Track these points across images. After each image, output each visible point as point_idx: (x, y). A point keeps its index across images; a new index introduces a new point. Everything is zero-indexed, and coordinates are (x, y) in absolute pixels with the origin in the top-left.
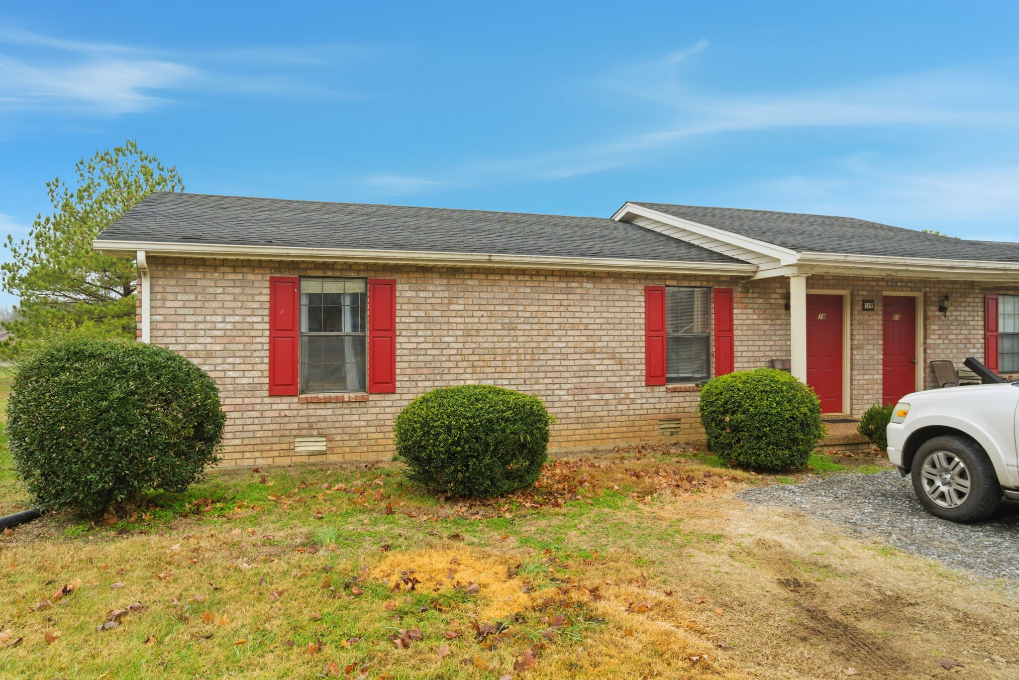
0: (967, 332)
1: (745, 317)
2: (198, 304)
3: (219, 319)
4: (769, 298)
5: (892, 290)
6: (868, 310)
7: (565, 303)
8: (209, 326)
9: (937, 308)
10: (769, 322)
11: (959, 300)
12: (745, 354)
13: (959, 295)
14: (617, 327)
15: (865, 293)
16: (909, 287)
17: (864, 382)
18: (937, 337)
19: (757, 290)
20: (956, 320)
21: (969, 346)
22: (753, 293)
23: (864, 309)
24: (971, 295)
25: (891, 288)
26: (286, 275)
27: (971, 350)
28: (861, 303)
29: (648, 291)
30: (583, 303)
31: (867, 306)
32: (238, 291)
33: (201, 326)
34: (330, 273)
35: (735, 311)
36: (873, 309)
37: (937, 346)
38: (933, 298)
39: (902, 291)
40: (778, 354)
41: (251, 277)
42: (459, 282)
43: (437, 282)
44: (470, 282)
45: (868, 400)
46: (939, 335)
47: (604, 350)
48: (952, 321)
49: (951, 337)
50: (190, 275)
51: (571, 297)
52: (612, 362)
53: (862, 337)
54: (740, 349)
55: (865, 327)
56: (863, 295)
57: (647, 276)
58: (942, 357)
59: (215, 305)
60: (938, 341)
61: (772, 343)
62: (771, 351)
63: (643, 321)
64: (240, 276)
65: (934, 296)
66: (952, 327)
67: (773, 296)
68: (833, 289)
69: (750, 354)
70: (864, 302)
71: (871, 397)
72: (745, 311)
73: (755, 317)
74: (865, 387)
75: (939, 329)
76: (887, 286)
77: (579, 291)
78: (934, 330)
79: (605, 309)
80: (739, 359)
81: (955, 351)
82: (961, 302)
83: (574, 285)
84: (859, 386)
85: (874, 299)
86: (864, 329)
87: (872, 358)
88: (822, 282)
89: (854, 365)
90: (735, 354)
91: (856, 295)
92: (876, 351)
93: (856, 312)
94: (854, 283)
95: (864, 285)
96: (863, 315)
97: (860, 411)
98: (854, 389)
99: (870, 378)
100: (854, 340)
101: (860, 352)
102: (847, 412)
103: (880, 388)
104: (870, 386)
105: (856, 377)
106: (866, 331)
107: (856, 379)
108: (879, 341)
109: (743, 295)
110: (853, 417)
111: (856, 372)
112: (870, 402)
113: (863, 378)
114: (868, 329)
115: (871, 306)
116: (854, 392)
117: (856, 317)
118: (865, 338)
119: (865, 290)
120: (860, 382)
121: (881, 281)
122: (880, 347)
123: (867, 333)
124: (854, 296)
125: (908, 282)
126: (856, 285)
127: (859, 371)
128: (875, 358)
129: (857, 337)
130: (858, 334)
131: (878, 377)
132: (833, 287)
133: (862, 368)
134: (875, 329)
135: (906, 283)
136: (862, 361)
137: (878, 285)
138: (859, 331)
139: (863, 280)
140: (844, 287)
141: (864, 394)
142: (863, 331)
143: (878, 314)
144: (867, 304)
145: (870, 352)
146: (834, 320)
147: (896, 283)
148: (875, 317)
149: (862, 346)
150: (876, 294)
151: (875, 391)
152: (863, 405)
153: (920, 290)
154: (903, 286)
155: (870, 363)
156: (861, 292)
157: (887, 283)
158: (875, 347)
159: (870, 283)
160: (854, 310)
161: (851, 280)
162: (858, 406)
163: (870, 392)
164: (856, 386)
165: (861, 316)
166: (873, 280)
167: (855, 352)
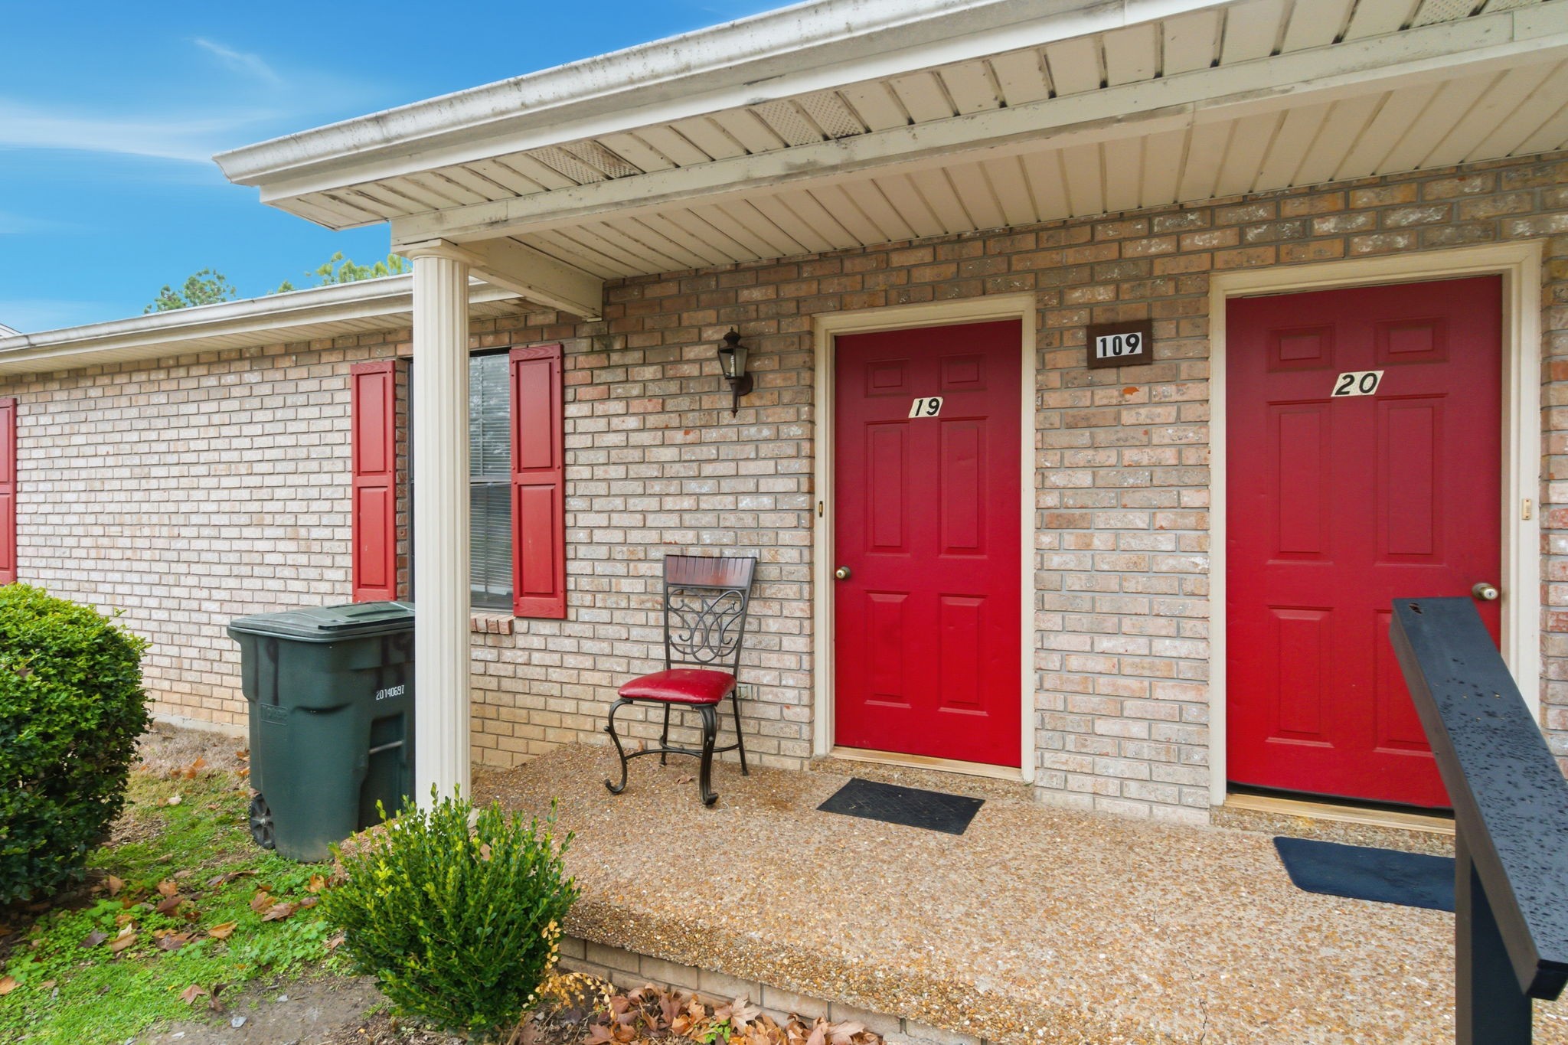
1: (601, 424)
4: (681, 361)
5: (1278, 262)
6: (1122, 361)
7: (219, 419)
10: (679, 437)
12: (598, 535)
14: (302, 467)
15: (1104, 294)
16: (1399, 229)
17: (1101, 664)
19: (635, 341)
22: (626, 349)
23: (1095, 363)
25: (1269, 253)
28: (1081, 334)
31: (1105, 346)
35: (571, 410)
36: (1147, 358)
39: (1347, 254)
40: (706, 537)
45: (1120, 737)
47: (279, 520)
51: (227, 405)
52: (292, 546)
53: (1084, 479)
54: (584, 519)
55: (1102, 435)
56: (1091, 306)
57: (358, 341)
61: (687, 503)
62: (682, 527)
67: (691, 353)
69: (617, 536)
70: (1095, 330)
71: (1138, 729)
72: (599, 408)
73: (632, 423)
74: (1103, 684)
80: (582, 551)
83: (232, 379)
84: (1066, 675)
85: (1156, 314)
86: (1094, 447)
87: (1143, 566)
88: (879, 281)
89: (1040, 589)
90: (571, 536)
91: (1053, 309)
92: (1171, 535)
93: (1054, 379)
94: (1043, 260)
95: (1099, 263)
96: (1090, 385)
97: (1074, 781)
98: (1040, 688)
99: (1131, 648)
100: (1041, 488)
101: (1070, 538)
102: (1028, 770)
103: (1190, 696)
104: (1133, 683)
105: (1053, 642)
106: (1108, 452)
107: (1053, 646)
108: (1184, 492)
109: (594, 361)
110: (1033, 798)
111: (1054, 621)
112: (1131, 748)
113: (1088, 648)
114: (1119, 446)
115: (1134, 346)
116: (1045, 700)
117: (1052, 399)
118: (1099, 483)
119: (1105, 283)
120: (1074, 663)
121: (1201, 230)
122: (1191, 521)
123: (1113, 460)
124: (1041, 313)
125: (1394, 208)
126: (1051, 269)
127: (1068, 616)
128: (1164, 568)
129: (1055, 479)
130: (1061, 466)
131: (1184, 648)
132: (936, 293)
133: (1087, 606)
134: (1167, 441)
135: (1381, 212)
136: (1083, 576)
137: (1179, 252)
138: (1068, 453)
139: (1092, 241)
140: (989, 285)
141: (1095, 715)
142: (1091, 452)
143: (1184, 375)
144: (1110, 339)
145: (1129, 541)
146: (984, 418)
147: (1306, 221)
148: (1170, 390)
149: (1082, 516)
150: (1171, 291)
151: (1163, 710)
152: (1090, 759)
153: (1493, 232)
154: (1359, 233)
155: (1130, 586)
156: (1077, 294)
157: (1242, 235)
158: (1162, 519)
159: (1132, 250)
160: (1042, 368)
161: (1027, 252)
162: (1064, 756)
163: (1131, 707)
164: (1052, 675)
165: (1079, 393)
166: (1150, 235)
167: (1047, 539)
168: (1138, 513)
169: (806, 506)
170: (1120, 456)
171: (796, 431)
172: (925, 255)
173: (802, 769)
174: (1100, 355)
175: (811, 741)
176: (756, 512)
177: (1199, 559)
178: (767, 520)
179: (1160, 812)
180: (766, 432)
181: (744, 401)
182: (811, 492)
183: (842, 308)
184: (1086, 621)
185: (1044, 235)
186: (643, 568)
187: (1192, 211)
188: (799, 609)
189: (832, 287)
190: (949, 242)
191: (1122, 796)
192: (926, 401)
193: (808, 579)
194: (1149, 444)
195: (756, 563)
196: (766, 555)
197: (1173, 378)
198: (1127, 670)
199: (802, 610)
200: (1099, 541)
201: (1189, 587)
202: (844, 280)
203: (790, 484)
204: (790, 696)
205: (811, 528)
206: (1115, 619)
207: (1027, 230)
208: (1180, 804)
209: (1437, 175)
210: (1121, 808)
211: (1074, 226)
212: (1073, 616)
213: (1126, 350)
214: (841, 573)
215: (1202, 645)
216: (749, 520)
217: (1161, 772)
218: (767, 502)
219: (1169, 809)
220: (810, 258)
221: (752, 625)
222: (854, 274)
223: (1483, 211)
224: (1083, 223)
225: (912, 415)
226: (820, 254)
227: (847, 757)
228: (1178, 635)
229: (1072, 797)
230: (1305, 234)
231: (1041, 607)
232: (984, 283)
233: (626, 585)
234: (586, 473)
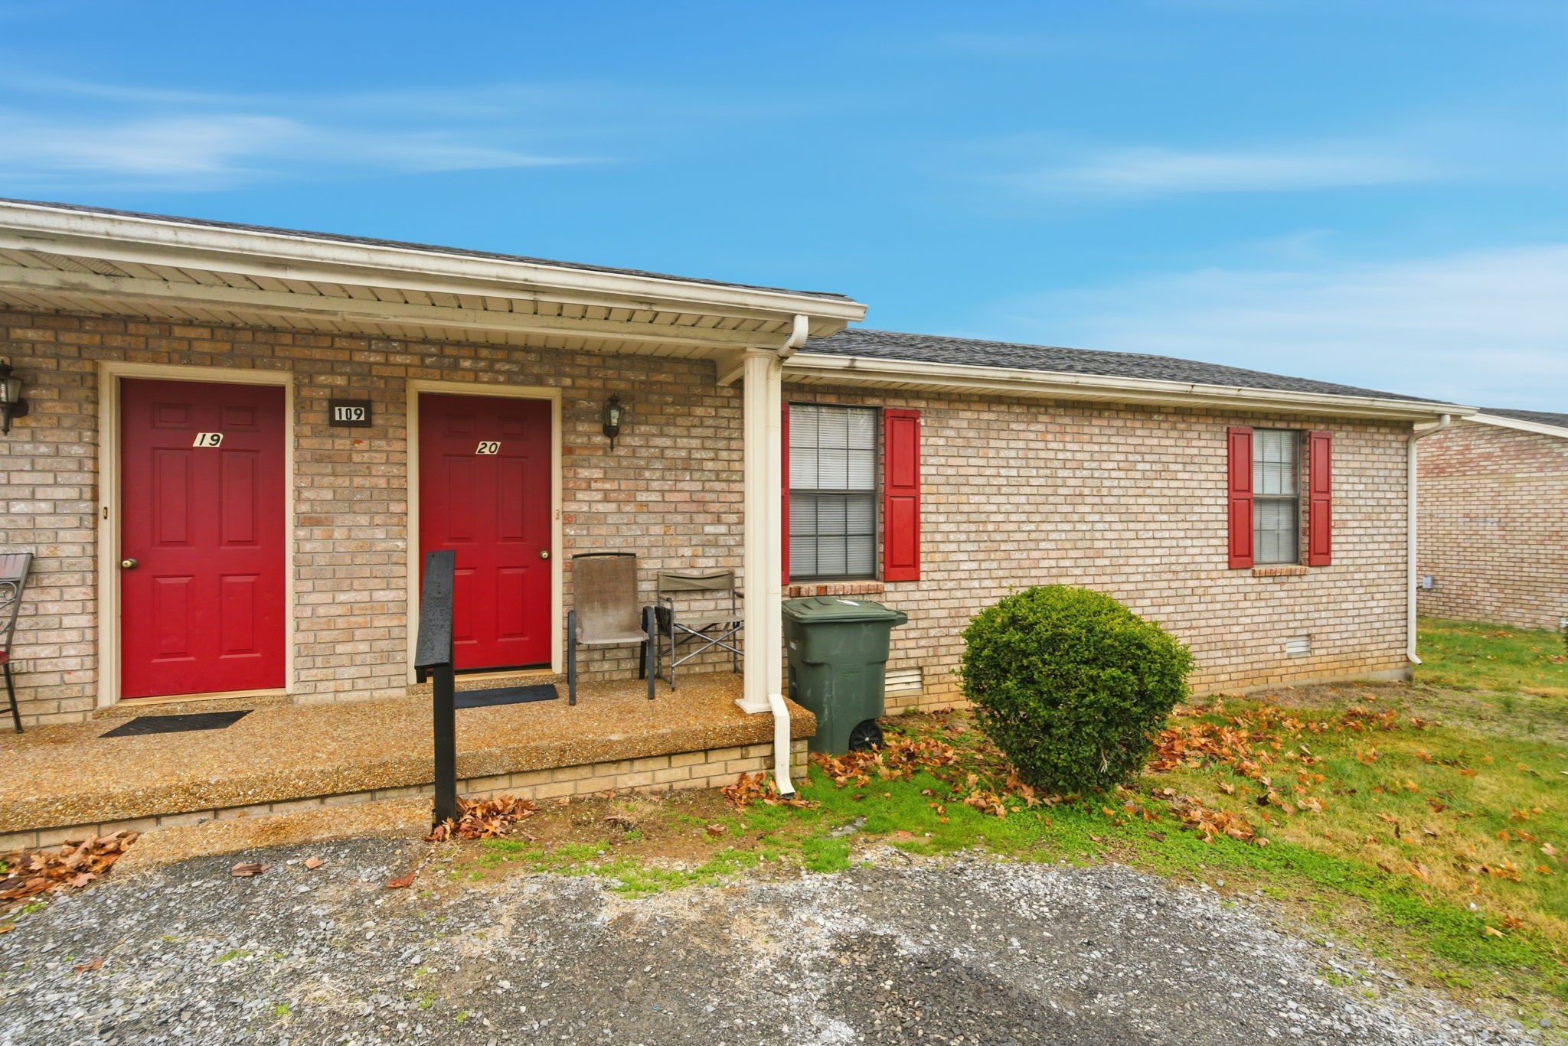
0: (698, 486)
5: (442, 379)
6: (349, 424)
9: (598, 427)
11: (671, 410)
13: (670, 399)
15: (340, 381)
16: (500, 372)
17: (340, 610)
18: (599, 496)
20: (662, 457)
21: (700, 518)
23: (333, 423)
24: (708, 401)
25: (438, 373)
27: (709, 529)
28: (325, 404)
31: (341, 414)
36: (368, 423)
37: (599, 519)
38: (584, 404)
39: (476, 380)
45: (352, 654)
46: (605, 491)
48: (649, 459)
49: (642, 497)
53: (328, 494)
55: (339, 468)
56: (332, 387)
58: (616, 544)
60: (601, 507)
65: (589, 399)
66: (647, 474)
68: (212, 365)
70: (334, 403)
71: (363, 647)
74: (341, 623)
75: (605, 479)
76: (423, 365)
78: (589, 481)
81: (657, 530)
82: (675, 415)
84: (315, 620)
85: (373, 397)
86: (334, 475)
87: (366, 548)
88: (164, 345)
89: (298, 565)
91: (305, 385)
92: (383, 529)
93: (307, 430)
94: (298, 353)
95: (337, 361)
96: (332, 436)
97: (321, 686)
98: (298, 630)
99: (359, 598)
100: (298, 499)
101: (318, 532)
102: (290, 687)
103: (395, 623)
104: (360, 620)
105: (306, 599)
106: (343, 478)
107: (306, 602)
108: (391, 504)
110: (292, 702)
111: (308, 586)
112: (358, 659)
113: (331, 601)
114: (351, 475)
115: (360, 416)
116: (301, 637)
117: (305, 443)
118: (338, 497)
119: (341, 374)
120: (321, 611)
121: (398, 353)
122: (395, 520)
123: (347, 484)
124: (297, 388)
125: (498, 361)
126: (305, 359)
127: (316, 582)
128: (379, 549)
129: (306, 494)
130: (312, 486)
131: (391, 595)
132: (214, 361)
133: (329, 574)
134: (380, 473)
135: (492, 362)
136: (327, 556)
137: (387, 363)
138: (316, 479)
139: (332, 347)
140: (257, 362)
141: (335, 642)
142: (332, 478)
143: (390, 436)
144: (344, 409)
145: (357, 533)
146: (258, 451)
147: (456, 359)
148: (382, 444)
149: (326, 518)
150: (382, 385)
151: (379, 633)
152: (331, 670)
153: (540, 381)
154: (481, 371)
155: (358, 560)
156: (323, 378)
157: (423, 361)
158: (378, 520)
159: (359, 357)
160: (298, 421)
161: (287, 345)
162: (314, 672)
163: (359, 634)
164: (306, 621)
165: (324, 440)
166: (370, 350)
167: (302, 533)
168: (362, 516)
169: (89, 510)
170: (351, 482)
171: (77, 450)
172: (205, 333)
173: (85, 719)
174: (337, 418)
175: (95, 698)
176: (32, 516)
177: (400, 544)
178: (45, 522)
179: (377, 694)
180: (43, 449)
181: (16, 422)
182: (95, 499)
183: (126, 358)
184: (329, 584)
185: (299, 337)
187: (395, 341)
188: (83, 593)
189: (117, 341)
190: (224, 327)
191: (353, 690)
192: (209, 435)
193: (92, 568)
194: (370, 475)
195: (32, 558)
196: (44, 551)
197: (385, 436)
198: (356, 612)
199: (85, 593)
200: (338, 534)
201: (394, 559)
202: (128, 338)
203: (73, 493)
204: (72, 664)
205: (95, 528)
206: (349, 581)
207: (285, 331)
208: (389, 687)
209: (516, 348)
210: (353, 696)
211: (319, 335)
212: (320, 582)
213: (354, 418)
214: (127, 563)
215: (402, 593)
216: (23, 522)
217: (377, 670)
218: (45, 507)
219: (383, 691)
220: (92, 315)
221: (27, 609)
222: (138, 336)
223: (536, 370)
224: (325, 335)
225: (196, 444)
226: (103, 315)
227: (132, 704)
228: (388, 588)
229: (320, 696)
230: (455, 366)
231: (298, 577)
232: (253, 360)
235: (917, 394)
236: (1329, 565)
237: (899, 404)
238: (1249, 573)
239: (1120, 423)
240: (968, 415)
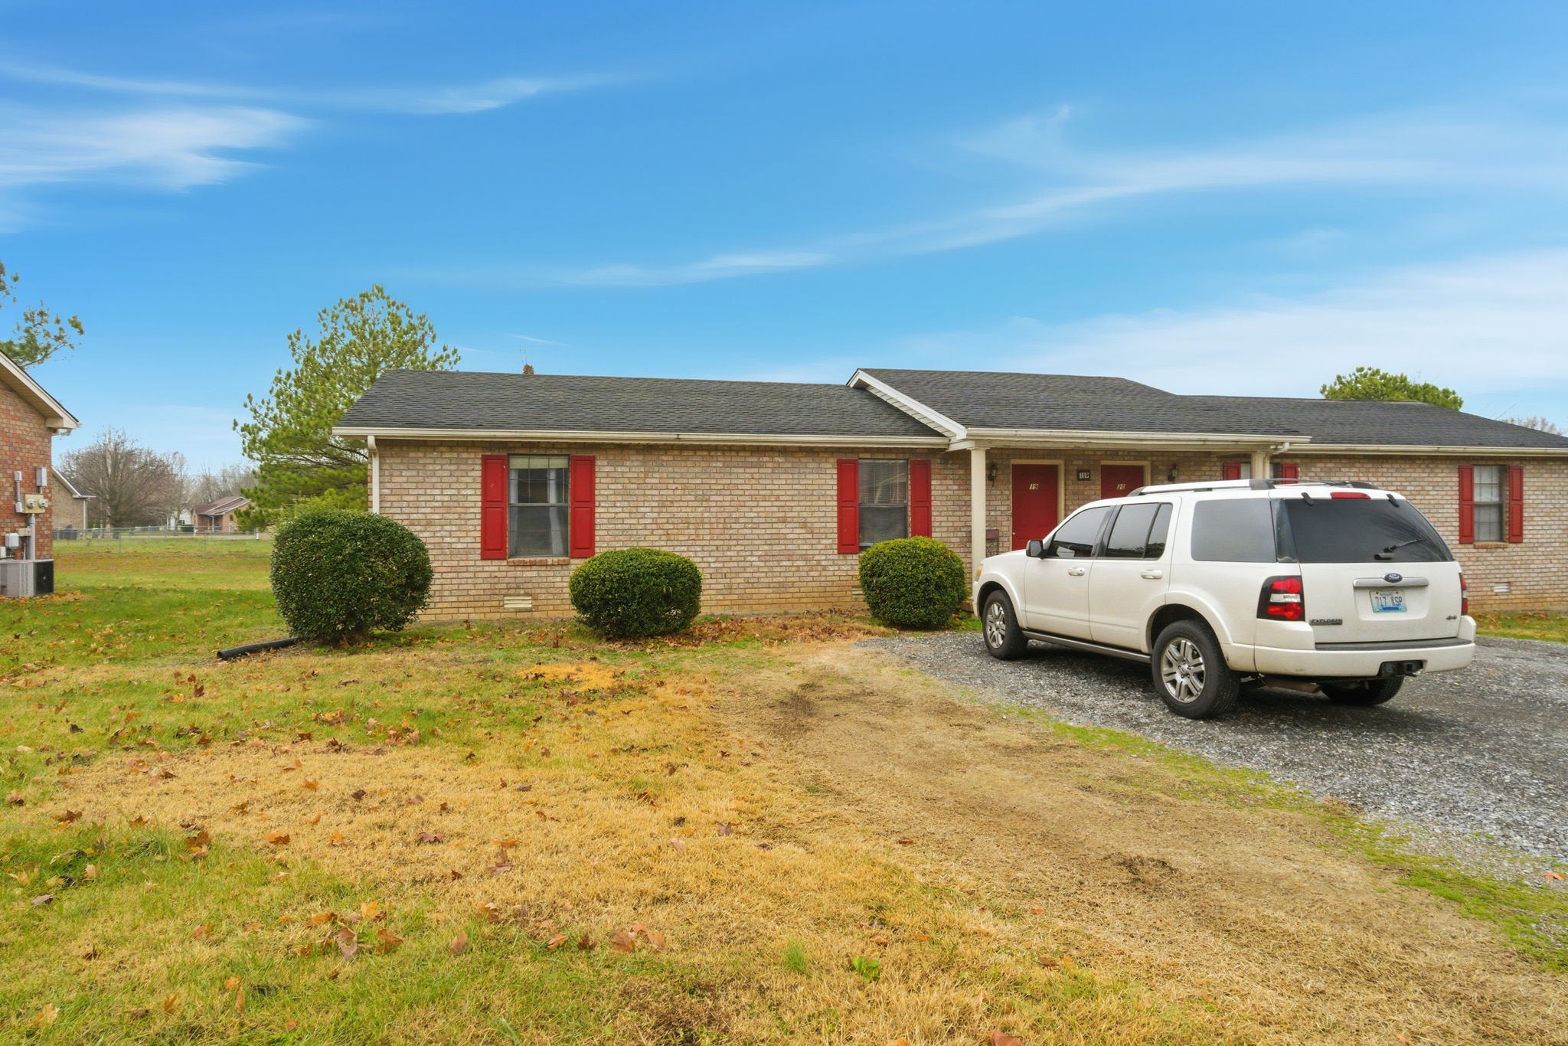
1: (944, 488)
2: (420, 479)
3: (438, 492)
5: (1113, 460)
6: (1084, 479)
7: (756, 476)
8: (428, 498)
9: (1166, 478)
11: (1191, 469)
12: (943, 524)
13: (1193, 464)
14: (808, 498)
15: (1080, 462)
16: (1132, 456)
19: (957, 462)
22: (950, 464)
23: (1079, 479)
24: (1208, 464)
25: (1111, 457)
26: (496, 453)
28: (1076, 473)
29: (841, 466)
30: (774, 476)
31: (1082, 476)
32: (453, 467)
33: (422, 498)
34: (535, 451)
35: (933, 482)
36: (1088, 479)
38: (1161, 468)
39: (1124, 460)
41: (465, 455)
42: (655, 458)
43: (633, 458)
44: (664, 458)
47: (796, 520)
50: (412, 455)
51: (762, 470)
52: (803, 531)
54: (938, 519)
55: (1080, 497)
56: (1078, 466)
57: (840, 450)
59: (434, 480)
63: (835, 493)
64: (455, 455)
65: (1163, 465)
68: (1043, 459)
69: (951, 524)
70: (1079, 471)
72: (944, 482)
73: (956, 487)
76: (1106, 457)
77: (770, 465)
79: (797, 481)
80: (937, 529)
82: (1195, 471)
83: (765, 459)
85: (1091, 469)
86: (1078, 500)
90: (933, 524)
91: (1067, 466)
93: (1070, 483)
95: (1079, 455)
96: (1078, 485)
100: (1067, 510)
106: (1082, 501)
109: (942, 466)
114: (1084, 499)
115: (1087, 476)
117: (1070, 488)
119: (1081, 460)
124: (1064, 466)
126: (1070, 455)
130: (1072, 504)
137: (1095, 455)
138: (1073, 501)
140: (1056, 457)
143: (1096, 484)
144: (1082, 474)
146: (1050, 490)
148: (1093, 487)
150: (1093, 463)
153: (1145, 459)
154: (1125, 456)
156: (1075, 462)
157: (1106, 453)
159: (1085, 456)
160: (1066, 479)
165: (1076, 486)
170: (1084, 502)
174: (1080, 477)
176: (996, 516)
178: (999, 518)
180: (999, 493)
181: (992, 482)
183: (1019, 458)
186: (959, 534)
189: (1018, 452)
192: (1034, 485)
194: (1090, 500)
195: (997, 531)
196: (999, 529)
197: (1094, 484)
203: (1006, 508)
213: (1085, 477)
214: (1014, 534)
216: (994, 518)
218: (999, 513)
225: (1031, 488)
230: (1117, 455)
232: (1054, 456)
233: (953, 540)
234: (939, 503)
235: (1296, 456)
236: (1521, 542)
237: (1288, 461)
238: (1471, 546)
239: (1398, 466)
240: (1320, 465)
